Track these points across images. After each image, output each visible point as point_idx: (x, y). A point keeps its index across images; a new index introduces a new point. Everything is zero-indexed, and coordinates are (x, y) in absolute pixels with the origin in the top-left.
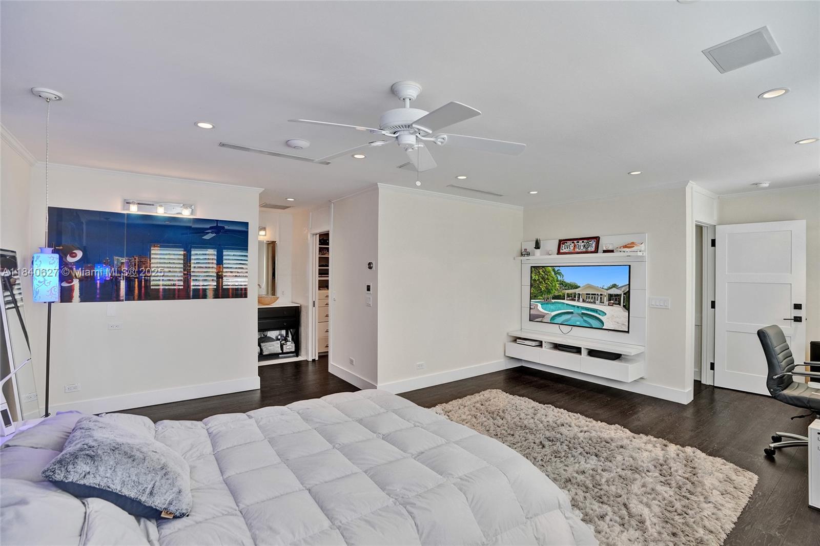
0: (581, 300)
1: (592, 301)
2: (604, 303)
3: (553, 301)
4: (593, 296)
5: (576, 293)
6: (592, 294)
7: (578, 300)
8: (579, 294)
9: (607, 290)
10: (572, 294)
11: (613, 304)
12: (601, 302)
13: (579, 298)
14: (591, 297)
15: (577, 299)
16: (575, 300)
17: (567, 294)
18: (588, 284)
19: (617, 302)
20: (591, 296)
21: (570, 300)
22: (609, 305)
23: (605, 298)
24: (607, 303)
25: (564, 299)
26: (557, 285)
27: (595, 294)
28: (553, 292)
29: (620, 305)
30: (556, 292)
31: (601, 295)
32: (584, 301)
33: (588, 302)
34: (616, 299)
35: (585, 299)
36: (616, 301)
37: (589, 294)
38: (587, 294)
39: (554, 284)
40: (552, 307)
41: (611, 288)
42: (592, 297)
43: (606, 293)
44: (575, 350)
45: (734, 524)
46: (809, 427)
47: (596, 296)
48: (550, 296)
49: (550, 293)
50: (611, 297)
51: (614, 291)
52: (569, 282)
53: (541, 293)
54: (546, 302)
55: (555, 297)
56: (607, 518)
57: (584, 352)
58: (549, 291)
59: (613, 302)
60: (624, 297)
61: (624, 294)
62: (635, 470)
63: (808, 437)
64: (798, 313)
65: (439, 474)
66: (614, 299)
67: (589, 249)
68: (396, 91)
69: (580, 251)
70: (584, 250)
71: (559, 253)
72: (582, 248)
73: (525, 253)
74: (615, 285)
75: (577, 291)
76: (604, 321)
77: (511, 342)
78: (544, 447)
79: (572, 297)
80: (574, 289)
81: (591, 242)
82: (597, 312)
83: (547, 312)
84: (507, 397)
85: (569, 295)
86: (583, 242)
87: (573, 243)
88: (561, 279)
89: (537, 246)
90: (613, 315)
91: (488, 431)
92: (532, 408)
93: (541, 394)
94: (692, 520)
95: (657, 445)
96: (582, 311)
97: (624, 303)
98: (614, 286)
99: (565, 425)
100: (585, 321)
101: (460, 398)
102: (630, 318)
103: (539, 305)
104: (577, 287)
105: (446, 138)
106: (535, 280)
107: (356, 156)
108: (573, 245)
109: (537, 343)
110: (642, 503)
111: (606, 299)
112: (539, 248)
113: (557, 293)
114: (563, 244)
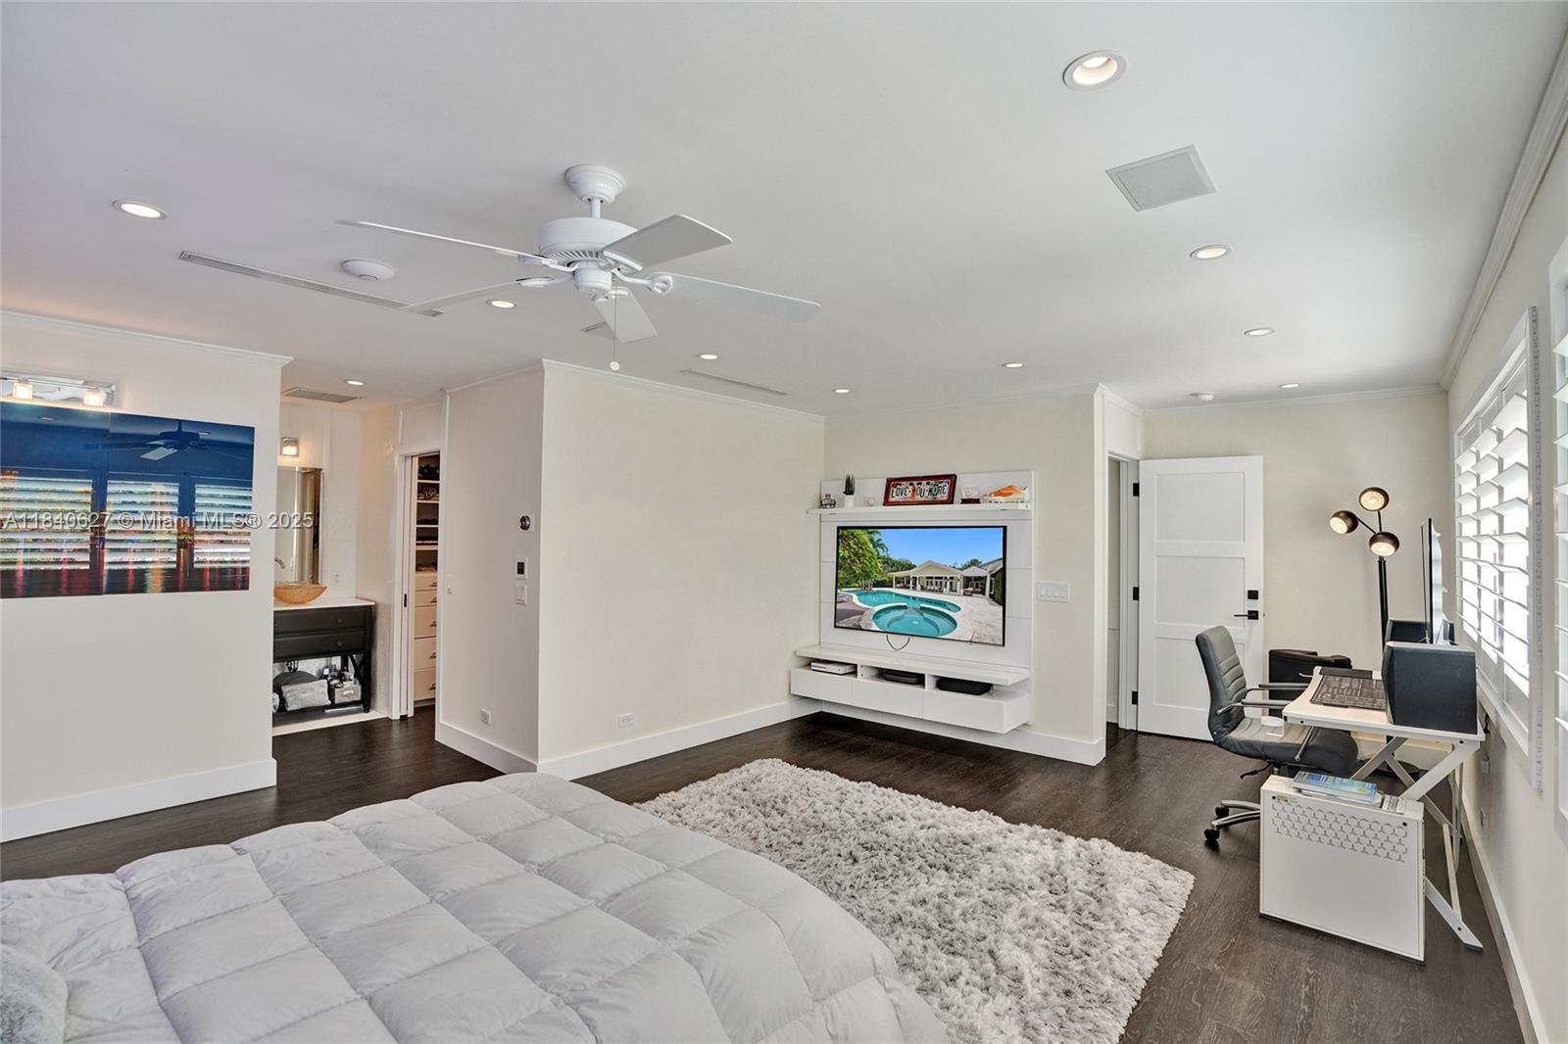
0: (919, 587)
1: (936, 588)
2: (956, 591)
3: (875, 589)
4: (939, 581)
5: (909, 577)
6: (937, 578)
7: (914, 588)
8: (915, 578)
9: (961, 570)
10: (903, 578)
11: (972, 592)
12: (951, 590)
13: (915, 584)
14: (934, 583)
15: (911, 585)
16: (909, 588)
17: (896, 578)
18: (929, 561)
19: (979, 590)
20: (934, 581)
21: (901, 587)
22: (964, 595)
23: (959, 583)
24: (962, 591)
25: (891, 586)
26: (880, 565)
27: (941, 578)
28: (873, 576)
29: (984, 594)
30: (878, 576)
31: (952, 578)
32: (923, 589)
33: (929, 590)
34: (977, 584)
35: (925, 586)
36: (977, 587)
37: (932, 578)
38: (927, 578)
39: (873, 564)
40: (874, 599)
41: (969, 566)
42: (937, 583)
43: (959, 575)
44: (914, 680)
45: (1158, 960)
46: (1262, 788)
47: (944, 581)
48: (870, 582)
49: (869, 577)
50: (968, 581)
51: (973, 572)
52: (897, 559)
53: (856, 578)
54: (864, 591)
55: (878, 584)
56: (962, 980)
57: (929, 682)
58: (867, 575)
59: (971, 589)
60: (991, 581)
61: (992, 576)
62: (1010, 888)
63: (1259, 803)
64: (1253, 605)
65: (649, 935)
66: (974, 585)
67: (939, 497)
68: (574, 183)
69: (923, 499)
70: (930, 498)
71: (887, 503)
72: (926, 494)
73: (826, 503)
74: (976, 560)
75: (911, 573)
76: (956, 620)
77: (800, 667)
78: (855, 861)
79: (904, 583)
80: (906, 569)
81: (942, 485)
82: (945, 605)
83: (867, 607)
84: (792, 772)
85: (898, 581)
86: (928, 484)
87: (911, 484)
88: (885, 554)
89: (849, 490)
90: (973, 612)
91: (755, 839)
92: (838, 789)
93: (854, 763)
94: (1096, 964)
95: (1046, 841)
96: (922, 605)
97: (991, 591)
98: (974, 563)
99: (894, 817)
100: (926, 619)
101: (703, 780)
102: (1006, 619)
103: (855, 596)
104: (911, 567)
105: (672, 284)
106: (844, 558)
107: (495, 303)
108: (911, 488)
109: (848, 669)
110: (1019, 946)
111: (959, 585)
112: (851, 493)
113: (879, 578)
114: (895, 486)
